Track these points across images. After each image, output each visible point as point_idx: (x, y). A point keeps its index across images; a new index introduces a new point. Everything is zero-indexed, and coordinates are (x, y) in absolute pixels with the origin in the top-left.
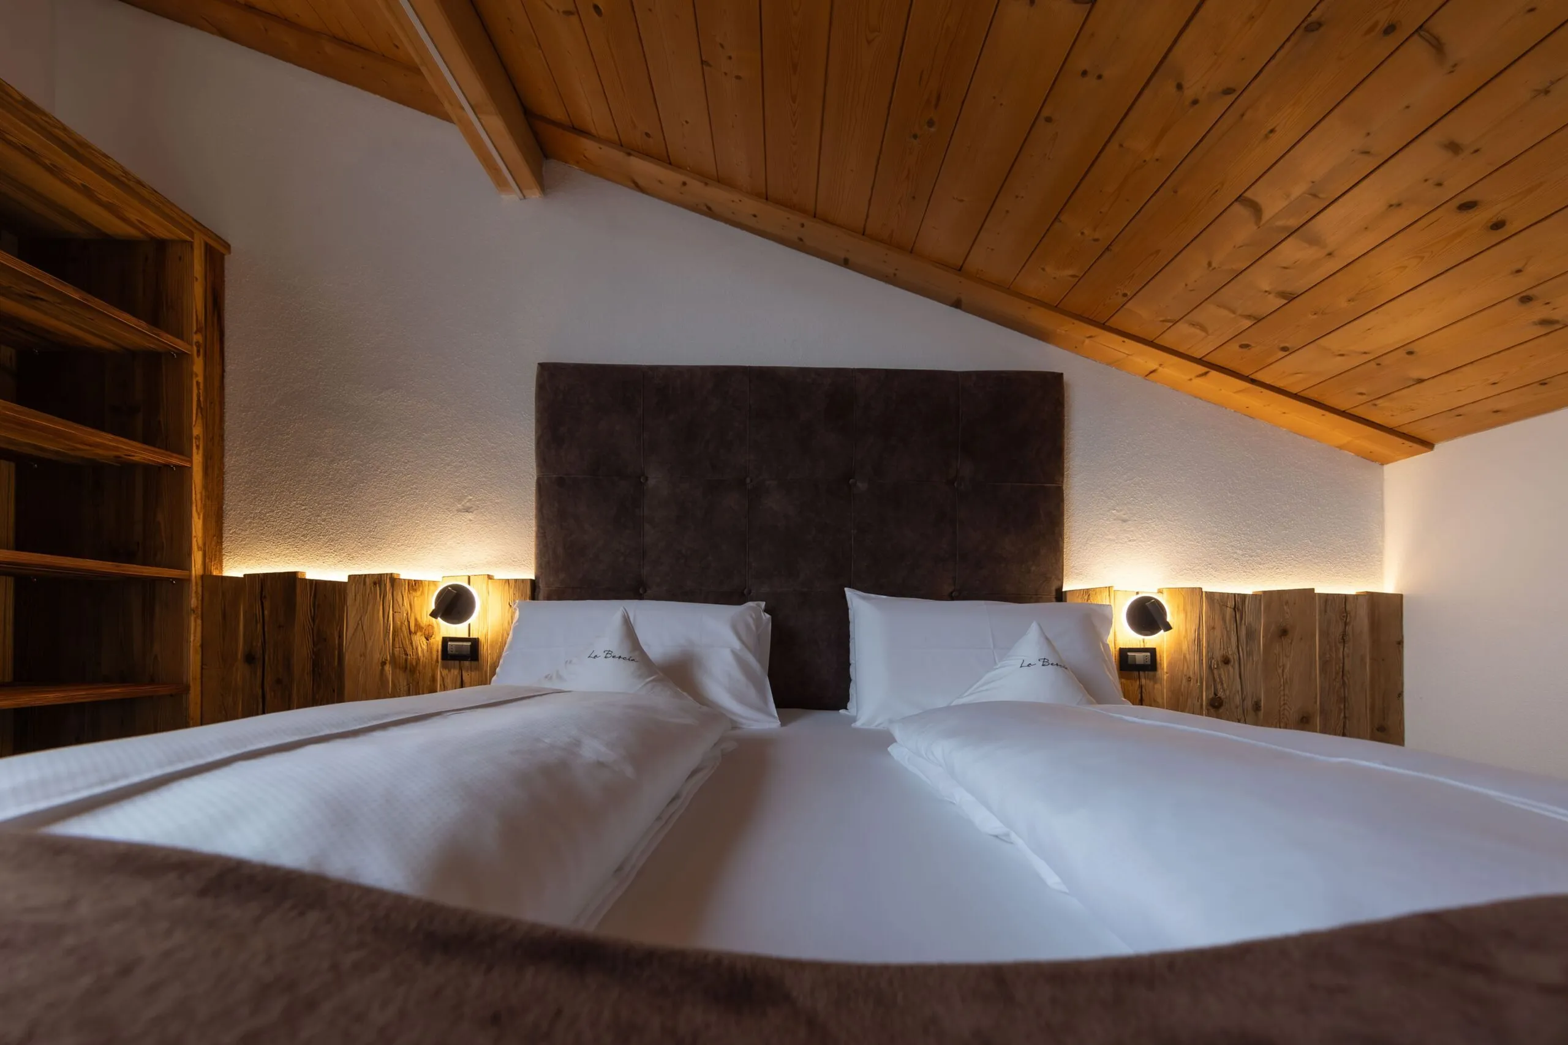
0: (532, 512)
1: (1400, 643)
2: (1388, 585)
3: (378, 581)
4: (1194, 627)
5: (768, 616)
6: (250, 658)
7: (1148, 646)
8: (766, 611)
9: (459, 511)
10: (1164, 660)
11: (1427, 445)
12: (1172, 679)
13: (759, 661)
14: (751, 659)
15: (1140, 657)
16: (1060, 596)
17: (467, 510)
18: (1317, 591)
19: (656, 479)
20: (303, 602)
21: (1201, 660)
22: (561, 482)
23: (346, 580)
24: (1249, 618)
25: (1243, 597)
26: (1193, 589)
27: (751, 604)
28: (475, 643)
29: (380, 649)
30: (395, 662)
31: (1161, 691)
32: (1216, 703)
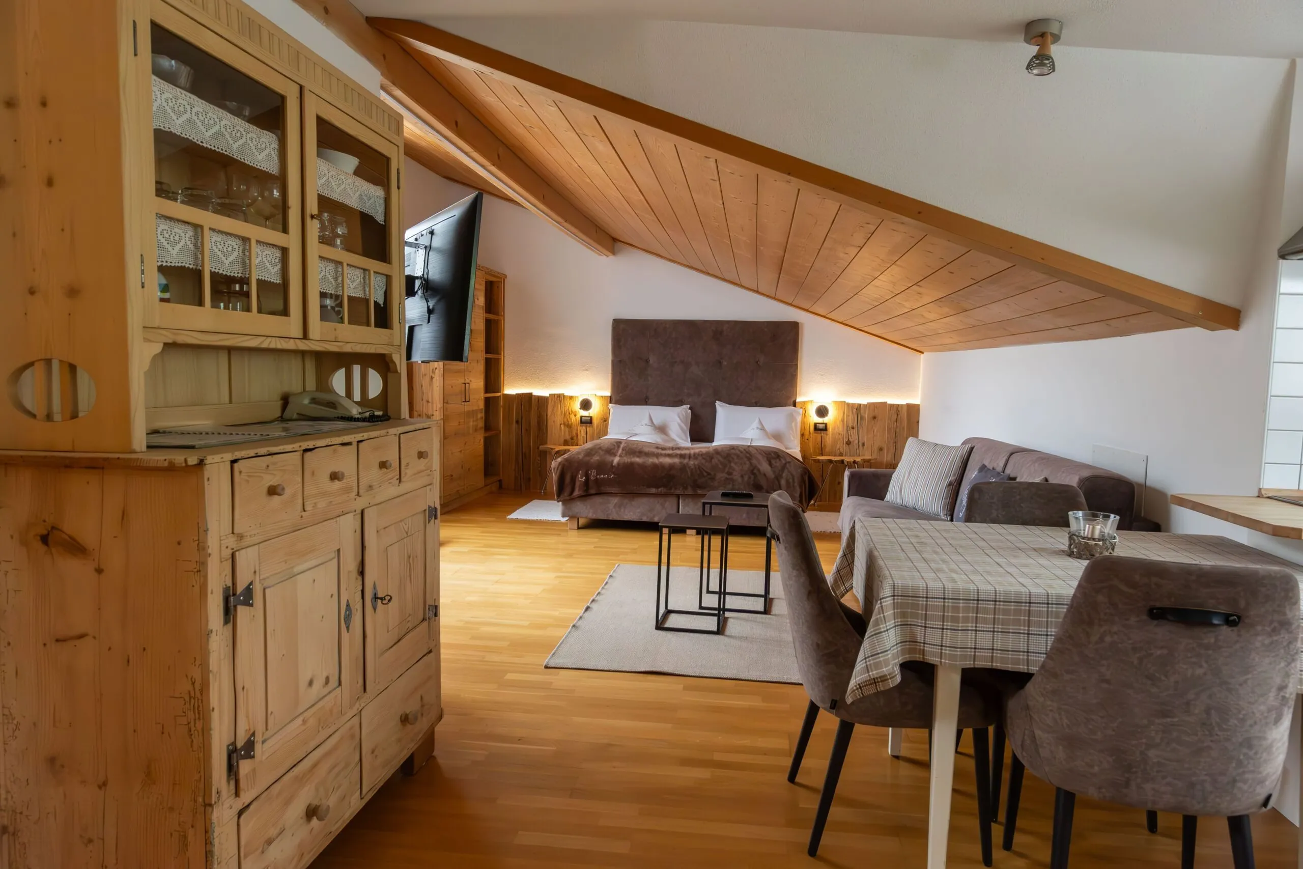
0: (610, 371)
1: (918, 422)
2: (915, 400)
3: (559, 396)
4: (841, 416)
5: (690, 411)
6: (517, 422)
7: (825, 422)
8: (690, 409)
9: (584, 370)
10: (830, 428)
11: (922, 353)
12: (832, 434)
13: (686, 426)
14: (683, 425)
15: (821, 426)
16: (794, 404)
17: (587, 370)
18: (888, 403)
19: (652, 360)
20: (534, 403)
21: (844, 428)
22: (620, 361)
23: (548, 396)
24: (862, 411)
25: (860, 405)
26: (841, 402)
27: (684, 406)
28: (591, 418)
29: (559, 419)
30: (564, 424)
31: (829, 438)
32: (848, 443)
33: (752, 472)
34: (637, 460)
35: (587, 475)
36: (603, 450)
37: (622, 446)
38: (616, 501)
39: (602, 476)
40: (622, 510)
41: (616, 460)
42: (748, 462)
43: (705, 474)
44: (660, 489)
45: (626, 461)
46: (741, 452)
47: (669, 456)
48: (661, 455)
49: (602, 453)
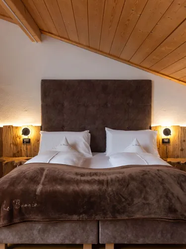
0: (40, 111)
3: (9, 127)
4: (178, 134)
5: (90, 134)
7: (168, 138)
8: (89, 132)
9: (24, 111)
10: (171, 141)
12: (172, 145)
15: (166, 141)
16: (150, 128)
17: (26, 111)
19: (66, 104)
21: (179, 141)
22: (46, 105)
23: (2, 127)
26: (177, 126)
27: (86, 131)
28: (29, 139)
29: (10, 141)
30: (13, 144)
31: (171, 147)
32: (182, 150)
33: (167, 196)
34: (59, 188)
35: (11, 205)
36: (27, 179)
37: (45, 173)
38: (40, 227)
39: (26, 205)
40: (46, 236)
41: (39, 188)
42: (161, 187)
43: (123, 200)
44: (81, 216)
45: (49, 190)
46: (154, 177)
47: (88, 182)
48: (81, 181)
49: (26, 181)
